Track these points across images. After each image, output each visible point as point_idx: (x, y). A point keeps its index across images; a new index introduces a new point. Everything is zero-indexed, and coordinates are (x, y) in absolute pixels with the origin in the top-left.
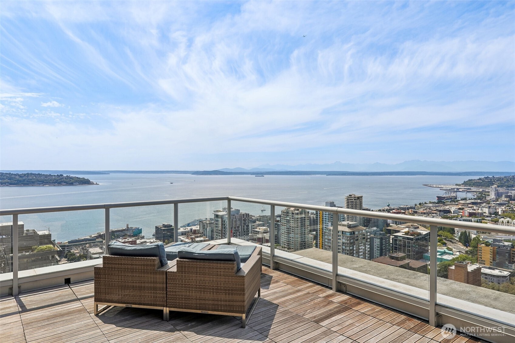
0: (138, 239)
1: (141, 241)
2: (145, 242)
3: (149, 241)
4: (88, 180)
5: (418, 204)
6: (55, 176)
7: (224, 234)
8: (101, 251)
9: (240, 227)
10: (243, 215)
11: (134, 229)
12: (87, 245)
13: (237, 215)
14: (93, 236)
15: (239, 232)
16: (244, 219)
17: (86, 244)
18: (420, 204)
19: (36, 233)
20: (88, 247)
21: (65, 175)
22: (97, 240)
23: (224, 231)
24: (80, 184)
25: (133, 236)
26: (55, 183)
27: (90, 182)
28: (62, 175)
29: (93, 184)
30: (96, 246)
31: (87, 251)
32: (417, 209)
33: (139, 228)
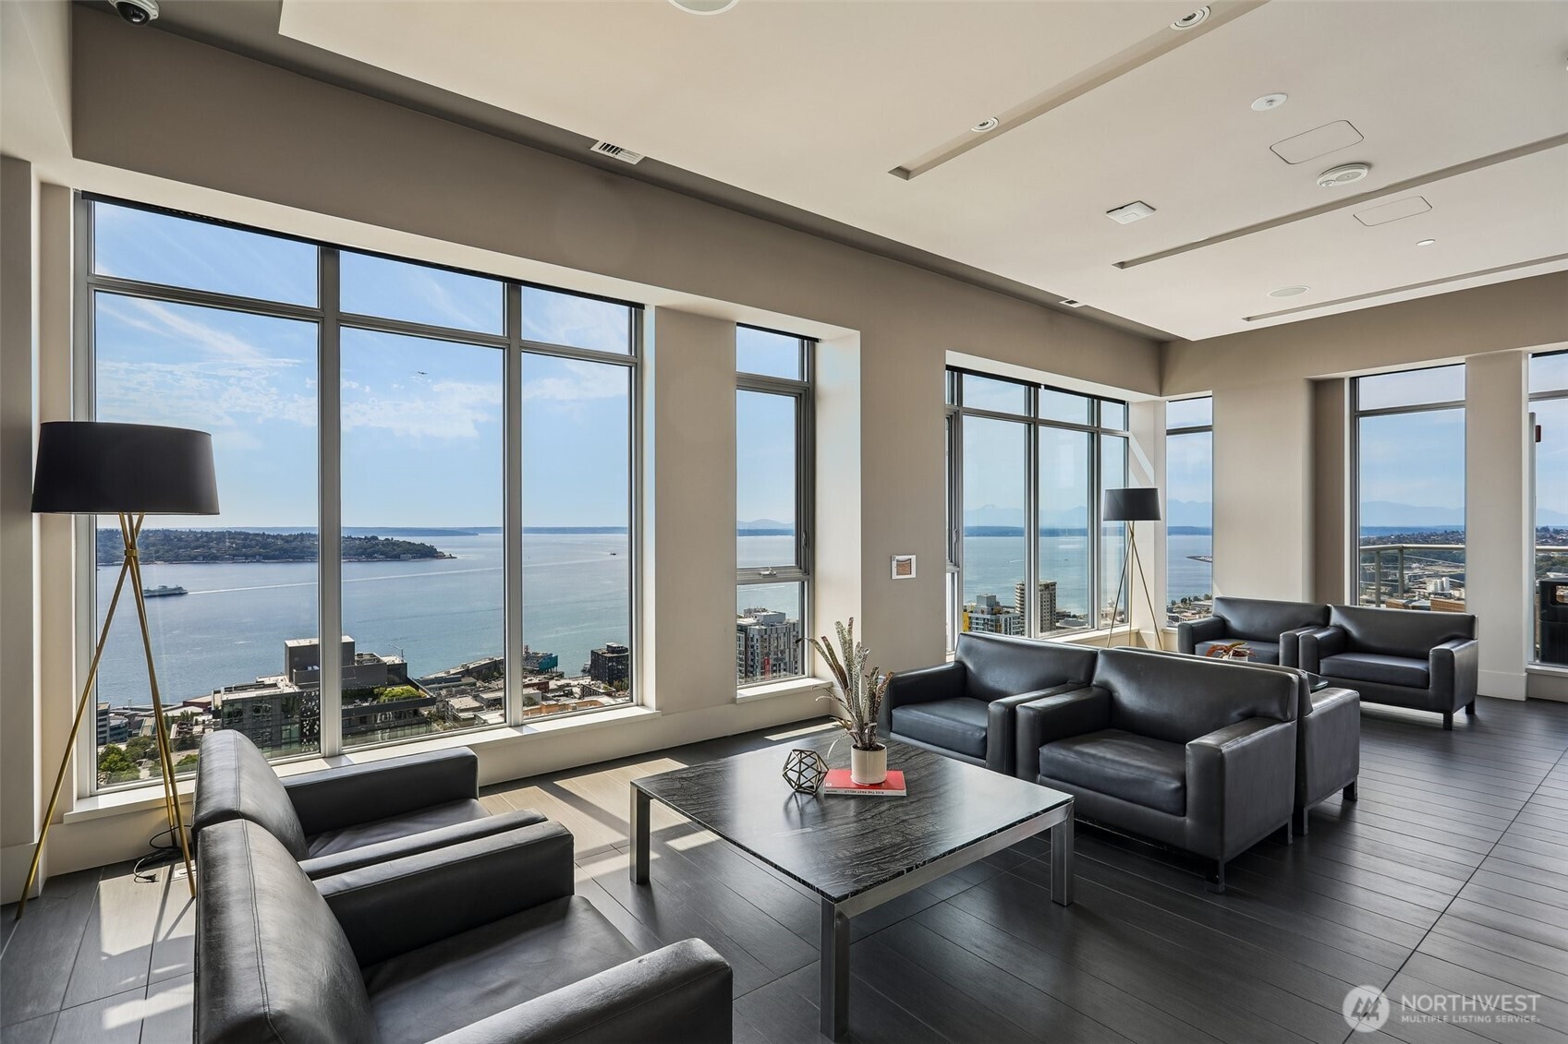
0: (552, 679)
1: (560, 683)
2: (568, 685)
3: (576, 683)
4: (432, 547)
5: (1178, 601)
6: (360, 539)
7: (752, 666)
8: (476, 704)
9: (787, 650)
10: (794, 624)
11: (542, 657)
12: (444, 692)
13: (779, 626)
14: (452, 672)
15: (785, 664)
16: (794, 633)
17: (441, 689)
18: (1184, 601)
19: (379, 660)
20: (446, 697)
21: (381, 538)
22: (464, 681)
23: (752, 660)
24: (414, 558)
25: (540, 672)
26: (360, 555)
27: (437, 552)
28: (375, 538)
29: (442, 556)
30: (463, 693)
31: (444, 705)
32: (1177, 612)
33: (551, 654)
